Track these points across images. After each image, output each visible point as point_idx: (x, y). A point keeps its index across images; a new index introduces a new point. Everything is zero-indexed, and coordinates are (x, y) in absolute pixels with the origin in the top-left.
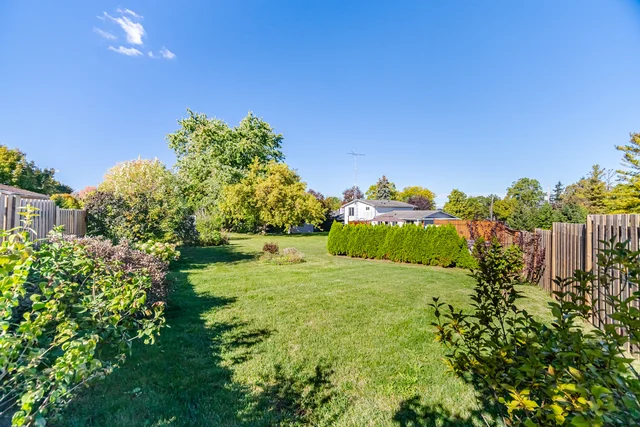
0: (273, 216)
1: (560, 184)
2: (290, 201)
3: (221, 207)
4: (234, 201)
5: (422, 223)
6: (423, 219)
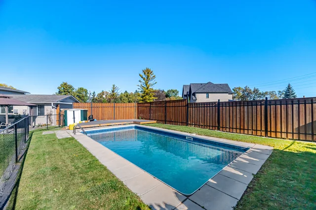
5: (57, 107)
6: (59, 102)
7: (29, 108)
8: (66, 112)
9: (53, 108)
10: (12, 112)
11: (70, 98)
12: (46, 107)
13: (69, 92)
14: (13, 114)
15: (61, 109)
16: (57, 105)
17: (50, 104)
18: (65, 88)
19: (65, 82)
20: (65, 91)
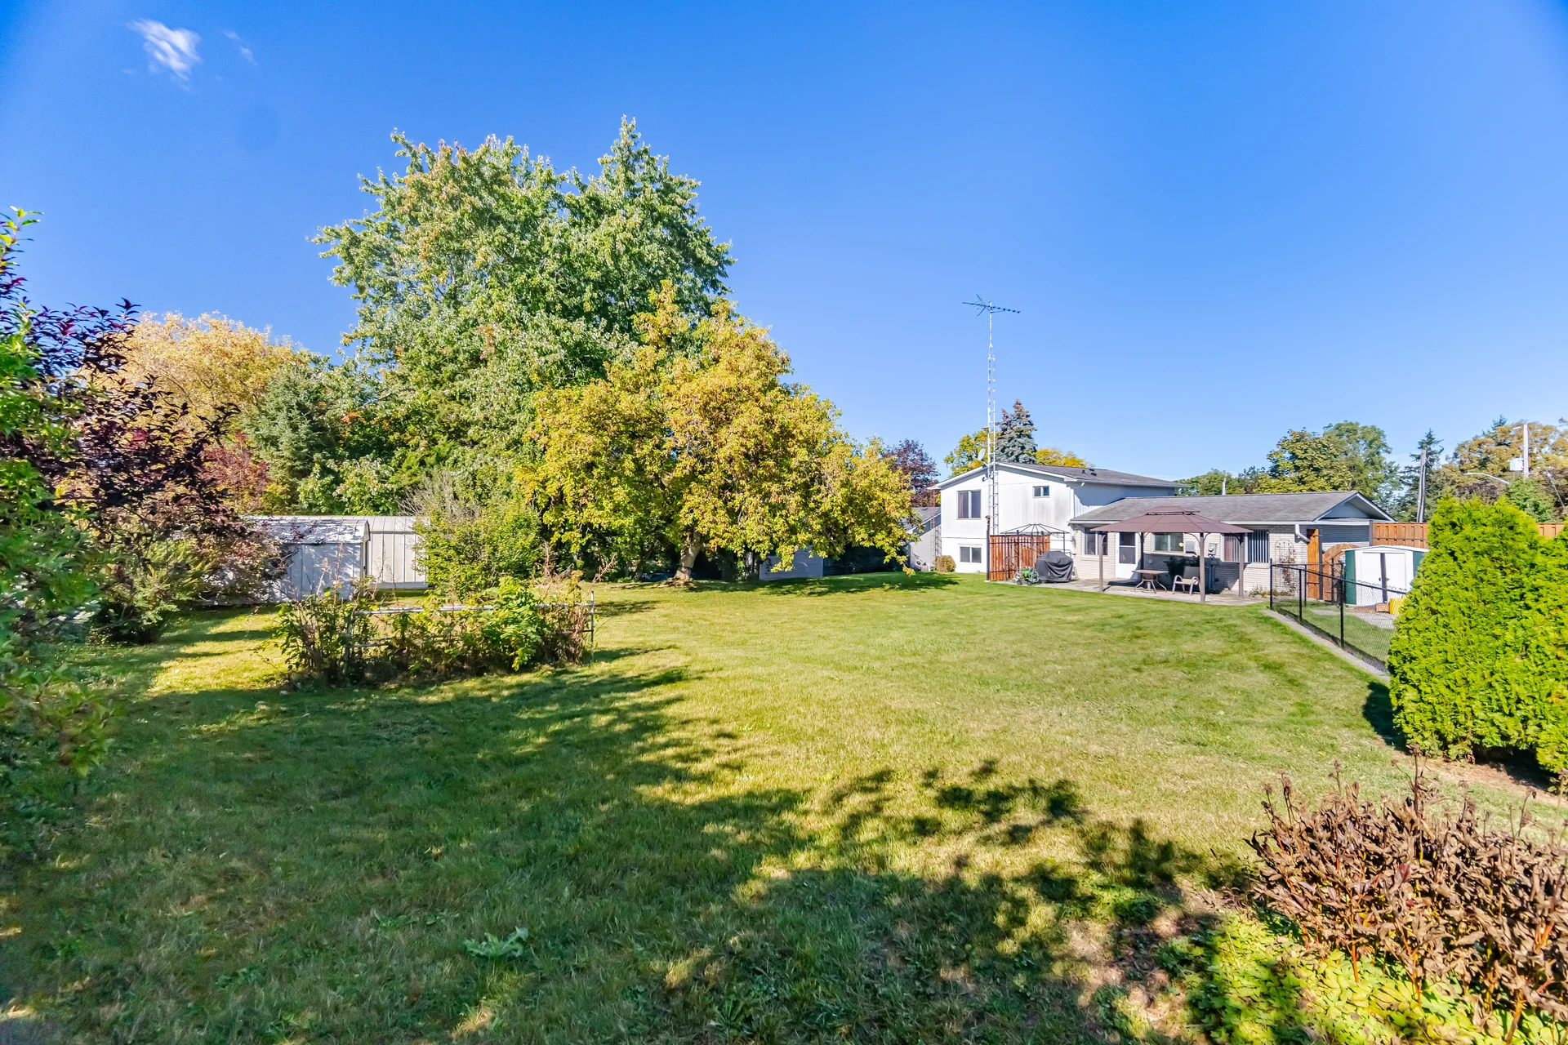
0: (734, 515)
1: (1430, 440)
2: (802, 454)
3: (524, 482)
4: (578, 457)
5: (1309, 536)
6: (1318, 522)
7: (1223, 538)
8: (1350, 555)
9: (1297, 540)
10: (1181, 549)
11: (1350, 503)
12: (1273, 538)
13: (1317, 470)
14: (1183, 554)
15: (1326, 546)
16: (1309, 532)
17: (1289, 529)
18: (1299, 453)
19: (1298, 430)
20: (1297, 468)
